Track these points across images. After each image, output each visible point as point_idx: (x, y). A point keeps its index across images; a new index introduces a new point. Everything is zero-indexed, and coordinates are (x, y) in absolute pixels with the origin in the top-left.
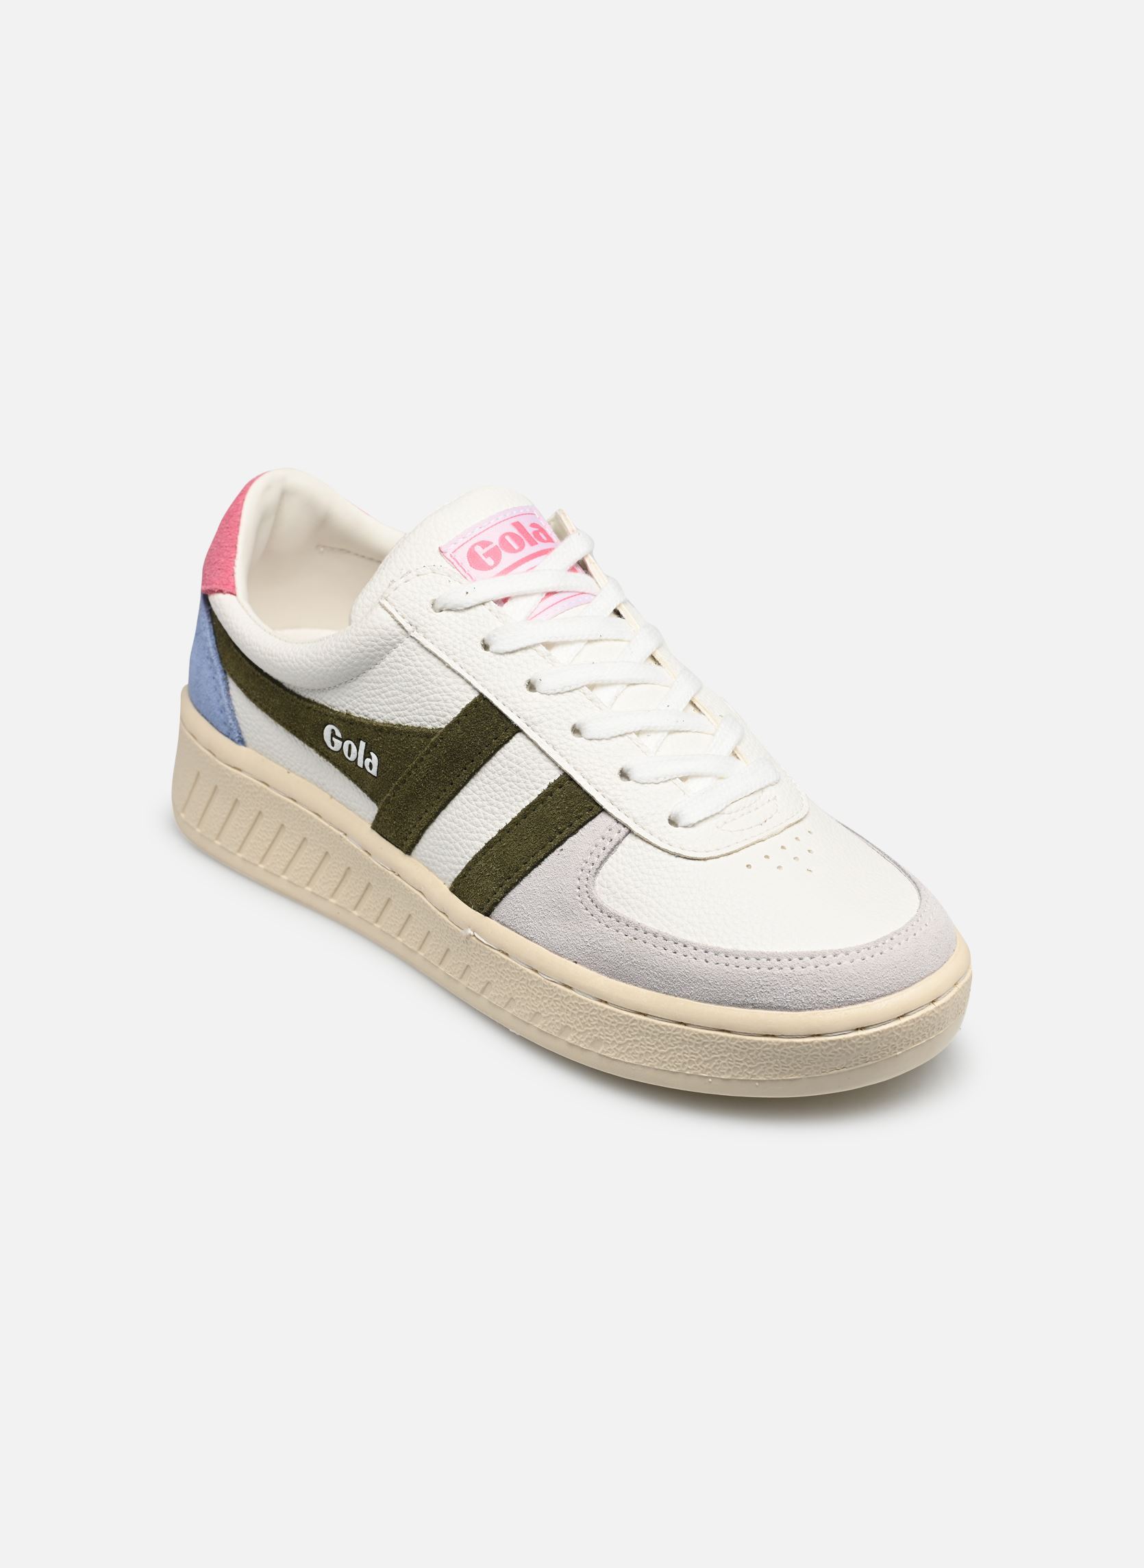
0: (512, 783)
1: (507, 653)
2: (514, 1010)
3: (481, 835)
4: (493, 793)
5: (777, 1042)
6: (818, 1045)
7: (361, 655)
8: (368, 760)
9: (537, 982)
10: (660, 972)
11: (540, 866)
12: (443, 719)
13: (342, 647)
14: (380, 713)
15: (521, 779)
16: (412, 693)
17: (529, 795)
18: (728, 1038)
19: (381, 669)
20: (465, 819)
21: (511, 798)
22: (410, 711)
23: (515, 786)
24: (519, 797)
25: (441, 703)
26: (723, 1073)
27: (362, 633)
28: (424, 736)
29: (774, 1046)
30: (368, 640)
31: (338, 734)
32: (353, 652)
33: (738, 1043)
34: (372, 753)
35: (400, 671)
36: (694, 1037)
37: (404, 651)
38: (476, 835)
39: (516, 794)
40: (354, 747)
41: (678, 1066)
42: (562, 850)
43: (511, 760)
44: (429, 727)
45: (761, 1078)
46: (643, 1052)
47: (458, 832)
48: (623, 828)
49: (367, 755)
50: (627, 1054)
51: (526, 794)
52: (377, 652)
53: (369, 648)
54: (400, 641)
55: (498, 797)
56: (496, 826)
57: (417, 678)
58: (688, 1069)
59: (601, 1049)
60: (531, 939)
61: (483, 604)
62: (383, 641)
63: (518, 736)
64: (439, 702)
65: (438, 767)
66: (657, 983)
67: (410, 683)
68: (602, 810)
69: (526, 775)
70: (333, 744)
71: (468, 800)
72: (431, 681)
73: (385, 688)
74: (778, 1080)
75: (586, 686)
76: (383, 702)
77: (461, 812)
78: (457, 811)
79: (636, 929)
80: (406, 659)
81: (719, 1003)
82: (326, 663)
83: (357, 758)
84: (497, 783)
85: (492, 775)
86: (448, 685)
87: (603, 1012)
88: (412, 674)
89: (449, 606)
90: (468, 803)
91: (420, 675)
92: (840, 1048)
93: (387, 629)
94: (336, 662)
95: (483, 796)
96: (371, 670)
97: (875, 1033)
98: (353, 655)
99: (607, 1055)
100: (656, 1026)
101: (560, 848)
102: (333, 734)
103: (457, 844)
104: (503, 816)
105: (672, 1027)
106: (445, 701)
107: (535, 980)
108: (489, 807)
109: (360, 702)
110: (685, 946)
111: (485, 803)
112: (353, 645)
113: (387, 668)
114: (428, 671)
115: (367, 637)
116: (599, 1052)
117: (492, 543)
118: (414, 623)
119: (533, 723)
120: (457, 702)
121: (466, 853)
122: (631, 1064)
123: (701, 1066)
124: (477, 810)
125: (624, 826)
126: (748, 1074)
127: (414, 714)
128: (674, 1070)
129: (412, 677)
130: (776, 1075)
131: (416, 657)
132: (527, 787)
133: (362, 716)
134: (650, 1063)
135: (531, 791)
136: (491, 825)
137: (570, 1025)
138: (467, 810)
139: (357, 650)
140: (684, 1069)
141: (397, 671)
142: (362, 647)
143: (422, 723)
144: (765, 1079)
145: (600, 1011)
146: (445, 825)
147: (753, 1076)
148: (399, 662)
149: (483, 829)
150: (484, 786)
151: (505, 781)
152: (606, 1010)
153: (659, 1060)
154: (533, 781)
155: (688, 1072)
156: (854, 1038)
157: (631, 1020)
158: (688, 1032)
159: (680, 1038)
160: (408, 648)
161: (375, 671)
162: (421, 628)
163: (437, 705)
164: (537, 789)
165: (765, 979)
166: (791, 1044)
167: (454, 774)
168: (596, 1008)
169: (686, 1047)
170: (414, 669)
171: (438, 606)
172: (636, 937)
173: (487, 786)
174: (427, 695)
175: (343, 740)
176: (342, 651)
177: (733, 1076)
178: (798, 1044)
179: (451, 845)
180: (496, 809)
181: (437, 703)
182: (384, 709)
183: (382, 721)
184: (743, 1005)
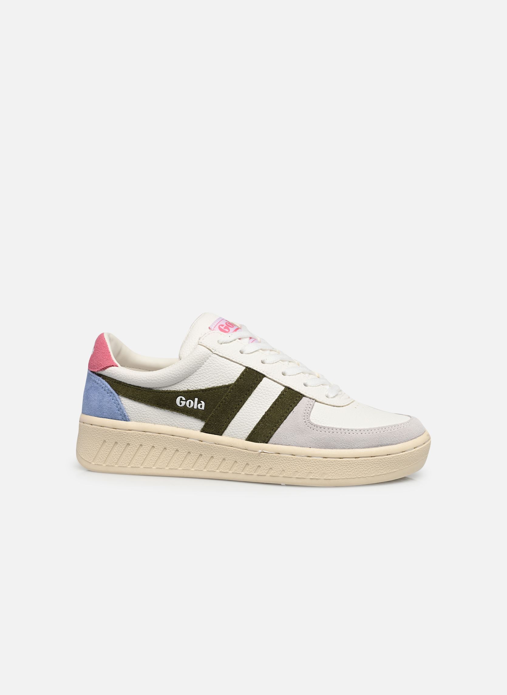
0: (266, 395)
1: (251, 353)
2: (284, 474)
3: (258, 416)
4: (259, 400)
5: (391, 457)
6: (404, 455)
7: (196, 363)
8: (200, 405)
9: (295, 459)
10: (346, 441)
11: (286, 419)
12: (233, 380)
13: (188, 362)
14: (203, 386)
15: (269, 393)
16: (218, 374)
17: (274, 397)
18: (374, 459)
19: (203, 368)
20: (249, 413)
21: (267, 400)
22: (217, 381)
23: (267, 396)
24: (270, 399)
25: (232, 374)
26: (372, 474)
27: (195, 355)
28: (226, 387)
29: (390, 458)
30: (199, 357)
31: (184, 399)
32: (193, 363)
33: (378, 460)
34: (201, 401)
35: (212, 367)
36: (362, 462)
37: (212, 359)
38: (255, 417)
39: (269, 398)
40: (192, 402)
41: (356, 475)
42: (293, 412)
43: (264, 387)
44: (227, 384)
45: (385, 473)
46: (342, 473)
47: (246, 418)
48: (313, 401)
49: (199, 402)
50: (336, 476)
51: (273, 397)
52: (202, 361)
53: (199, 360)
54: (210, 356)
55: (261, 401)
56: (263, 411)
57: (219, 367)
58: (359, 475)
59: (325, 477)
60: (289, 445)
61: (235, 340)
62: (204, 357)
63: (265, 379)
64: (231, 374)
65: (235, 396)
66: (345, 445)
67: (217, 370)
68: (304, 396)
69: (271, 391)
70: (181, 404)
71: (248, 406)
72: (225, 367)
73: (205, 375)
74: (390, 473)
75: (280, 360)
76: (204, 380)
77: (246, 411)
78: (244, 411)
79: (332, 429)
80: (213, 362)
81: (369, 447)
82: (181, 370)
83: (194, 405)
84: (260, 396)
85: (257, 394)
86: (233, 367)
87: (326, 461)
88: (217, 366)
89: (224, 342)
90: (249, 407)
91: (221, 366)
92: (410, 456)
93: (205, 352)
94: (185, 369)
95: (255, 403)
96: (199, 370)
97: (420, 449)
98: (193, 364)
99: (327, 478)
100: (348, 461)
101: (292, 411)
102: (181, 400)
103: (247, 422)
104: (265, 407)
105: (353, 460)
106: (233, 373)
107: (294, 458)
108: (259, 406)
109: (193, 384)
110: (352, 431)
111: (256, 405)
112: (193, 360)
113: (206, 367)
114: (223, 364)
115: (198, 356)
116: (324, 478)
117: (224, 325)
118: (214, 348)
119: (269, 373)
120: (237, 372)
121: (252, 424)
122: (337, 479)
123: (364, 473)
124: (253, 408)
125: (313, 400)
126: (381, 472)
127: (220, 381)
128: (354, 477)
129: (217, 368)
130: (390, 471)
131: (217, 360)
132: (273, 395)
133: (195, 389)
134: (345, 477)
135: (274, 396)
136: (261, 412)
137: (311, 471)
138: (249, 409)
139: (195, 362)
140: (358, 476)
141: (210, 367)
142: (197, 360)
143: (224, 383)
144: (386, 473)
145: (324, 461)
146: (239, 418)
147: (382, 473)
148: (211, 364)
149: (258, 414)
150: (254, 399)
151: (263, 395)
152: (327, 460)
153: (348, 475)
154: (274, 392)
155: (359, 477)
156: (414, 451)
157: (337, 461)
158: (360, 460)
159: (356, 463)
160: (213, 358)
161: (200, 370)
162: (217, 350)
163: (229, 375)
164: (276, 394)
165: (383, 435)
166: (396, 456)
167: (242, 397)
168: (323, 461)
169: (359, 467)
170: (217, 365)
171: (220, 342)
172: (333, 432)
173: (256, 399)
174: (224, 373)
175: (186, 401)
176: (188, 364)
177: (376, 474)
178: (398, 456)
179: (244, 424)
180: (262, 406)
181: (229, 374)
182: (205, 383)
183: (205, 388)
184: (377, 446)
